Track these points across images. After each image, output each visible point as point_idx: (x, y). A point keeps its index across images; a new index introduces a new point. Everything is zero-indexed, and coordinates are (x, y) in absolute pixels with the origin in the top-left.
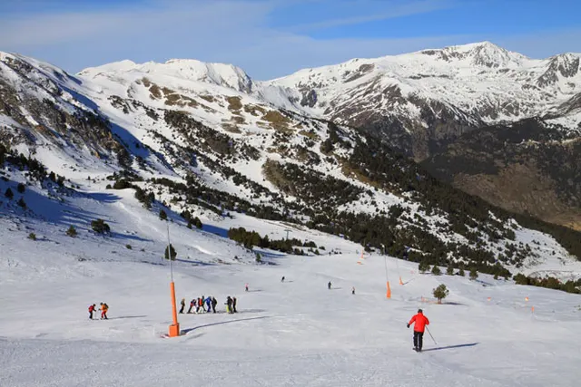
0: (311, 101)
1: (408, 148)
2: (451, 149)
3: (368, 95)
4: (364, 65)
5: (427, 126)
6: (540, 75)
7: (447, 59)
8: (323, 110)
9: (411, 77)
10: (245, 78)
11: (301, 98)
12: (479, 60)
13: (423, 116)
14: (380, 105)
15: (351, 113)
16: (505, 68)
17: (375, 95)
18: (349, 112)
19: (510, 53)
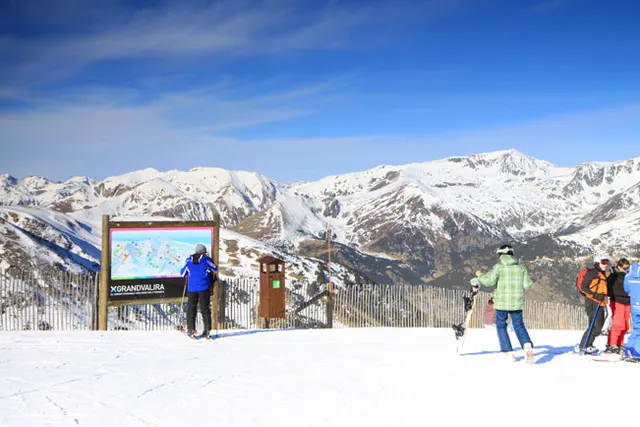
0: (334, 211)
1: (430, 260)
2: (467, 265)
3: (391, 206)
4: (390, 173)
5: (450, 238)
6: (565, 184)
7: (474, 167)
8: (346, 220)
9: (437, 186)
10: (270, 186)
11: (324, 208)
12: (506, 168)
13: (446, 227)
14: (403, 216)
15: (374, 225)
16: (531, 176)
17: (398, 206)
18: (372, 223)
19: (537, 161)
